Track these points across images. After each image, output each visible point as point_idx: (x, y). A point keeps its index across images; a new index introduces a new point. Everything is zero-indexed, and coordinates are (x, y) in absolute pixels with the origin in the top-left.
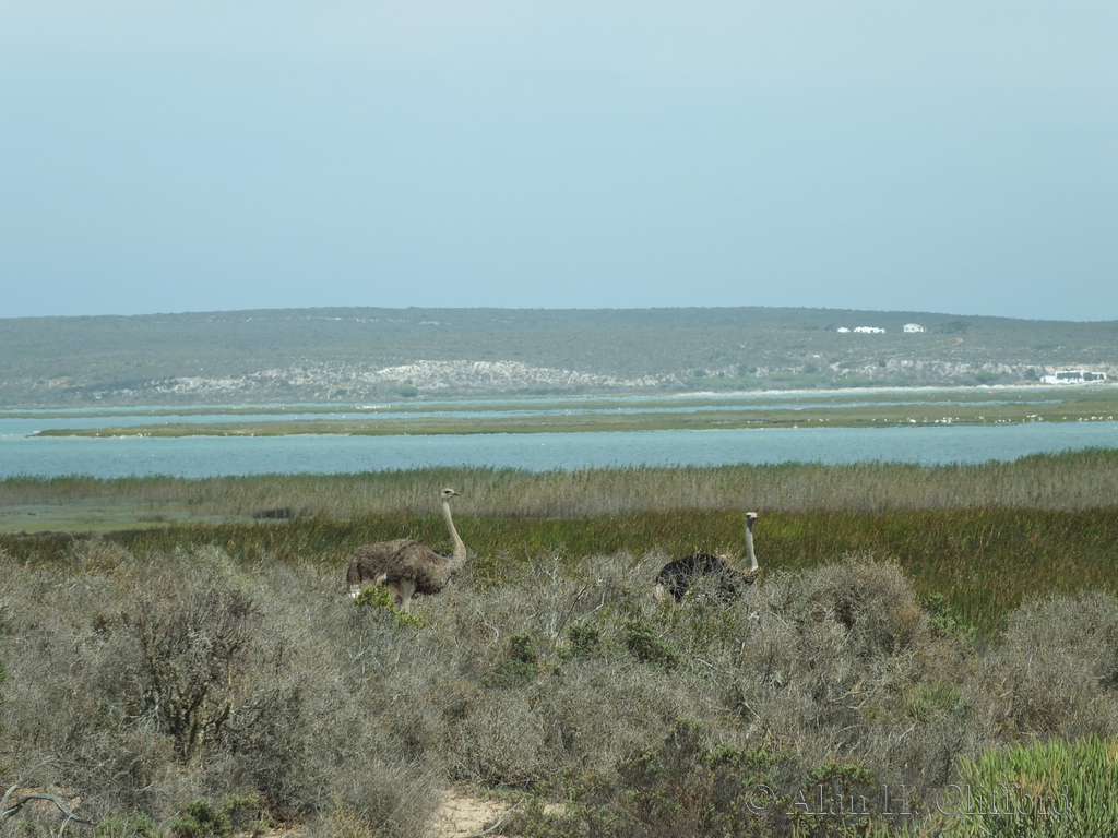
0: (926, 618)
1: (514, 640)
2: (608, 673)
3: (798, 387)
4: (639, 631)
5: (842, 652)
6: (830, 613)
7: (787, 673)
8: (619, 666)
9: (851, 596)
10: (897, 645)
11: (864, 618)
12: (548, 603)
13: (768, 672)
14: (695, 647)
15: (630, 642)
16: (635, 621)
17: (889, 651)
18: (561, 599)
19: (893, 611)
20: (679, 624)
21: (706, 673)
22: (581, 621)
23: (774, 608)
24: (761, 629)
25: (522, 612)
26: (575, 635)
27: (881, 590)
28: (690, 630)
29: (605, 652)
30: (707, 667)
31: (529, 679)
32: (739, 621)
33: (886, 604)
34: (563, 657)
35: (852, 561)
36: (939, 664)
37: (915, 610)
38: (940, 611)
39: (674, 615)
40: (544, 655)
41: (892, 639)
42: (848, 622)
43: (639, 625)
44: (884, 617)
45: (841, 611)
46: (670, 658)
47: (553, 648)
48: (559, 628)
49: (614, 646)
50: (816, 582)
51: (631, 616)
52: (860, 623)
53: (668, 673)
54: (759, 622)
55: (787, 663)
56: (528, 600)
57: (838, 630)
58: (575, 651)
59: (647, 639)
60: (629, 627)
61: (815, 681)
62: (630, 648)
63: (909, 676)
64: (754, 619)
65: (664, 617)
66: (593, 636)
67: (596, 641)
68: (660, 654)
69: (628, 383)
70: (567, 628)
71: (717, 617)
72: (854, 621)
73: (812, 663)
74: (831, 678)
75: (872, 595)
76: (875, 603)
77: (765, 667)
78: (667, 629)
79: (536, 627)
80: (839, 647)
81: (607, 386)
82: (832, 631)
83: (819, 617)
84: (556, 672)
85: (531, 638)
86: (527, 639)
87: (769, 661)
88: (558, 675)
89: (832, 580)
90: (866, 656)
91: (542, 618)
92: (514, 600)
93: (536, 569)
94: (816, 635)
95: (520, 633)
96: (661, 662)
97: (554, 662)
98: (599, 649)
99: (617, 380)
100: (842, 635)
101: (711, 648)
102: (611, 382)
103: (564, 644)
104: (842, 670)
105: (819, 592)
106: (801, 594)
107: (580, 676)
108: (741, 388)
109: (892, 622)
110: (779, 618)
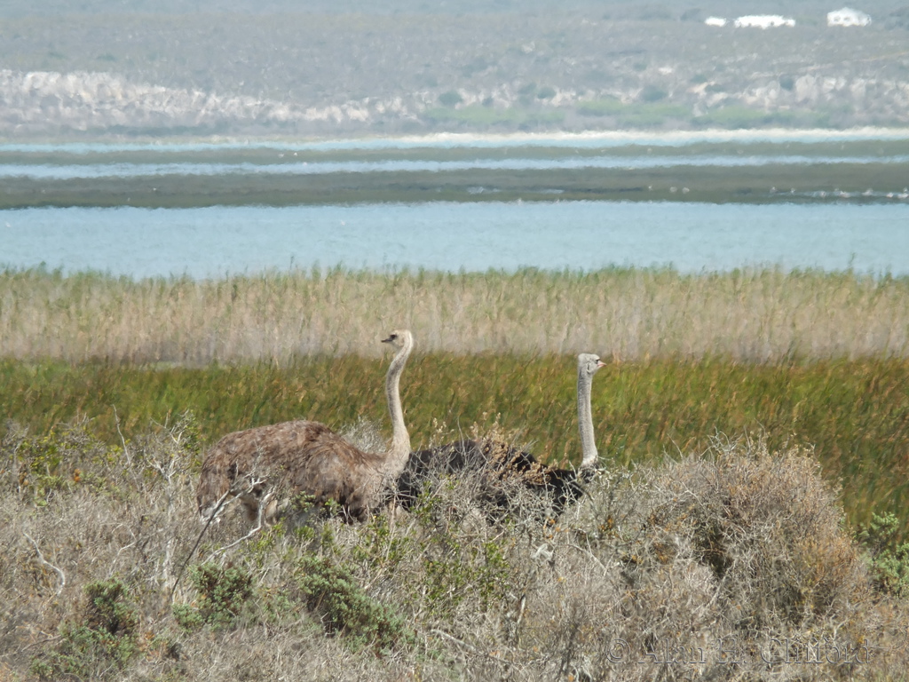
0: (865, 559)
1: (95, 592)
2: (269, 654)
3: (627, 126)
4: (326, 576)
5: (707, 621)
6: (684, 546)
7: (602, 657)
8: (290, 641)
9: (724, 515)
10: (808, 608)
11: (749, 557)
12: (158, 522)
13: (569, 656)
14: (431, 607)
15: (310, 597)
16: (319, 558)
17: (796, 619)
18: (183, 515)
19: (801, 544)
20: (400, 565)
21: (452, 656)
22: (218, 558)
23: (581, 536)
24: (556, 576)
25: (109, 539)
26: (209, 582)
27: (778, 504)
28: (421, 575)
29: (264, 615)
30: (454, 645)
31: (120, 665)
32: (514, 560)
33: (787, 533)
34: (186, 625)
35: (728, 451)
36: (887, 643)
37: (843, 544)
38: (892, 549)
39: (393, 548)
40: (150, 619)
41: (800, 597)
42: (719, 564)
43: (327, 564)
44: (784, 556)
45: (706, 544)
46: (383, 628)
47: (167, 607)
48: (179, 569)
49: (280, 604)
50: (660, 489)
51: (312, 549)
52: (740, 565)
53: (379, 656)
54: (552, 563)
55: (603, 639)
56: (122, 517)
57: (699, 577)
58: (207, 614)
59: (343, 591)
60: (310, 569)
61: (656, 672)
62: (310, 608)
63: (832, 666)
64: (542, 556)
65: (375, 551)
66: (241, 584)
67: (247, 595)
68: (364, 620)
69: (313, 114)
70: (192, 569)
71: (474, 551)
72: (730, 561)
73: (650, 640)
74: (686, 668)
75: (763, 514)
76: (767, 529)
77: (563, 645)
78: (380, 573)
79: (136, 569)
80: (702, 611)
81: (275, 119)
82: (688, 579)
83: (663, 551)
84: (173, 652)
85: (126, 588)
86: (117, 592)
87: (571, 635)
88: (176, 656)
89: (690, 485)
90: (749, 627)
91: (147, 550)
92: (94, 517)
93: (136, 459)
94: (657, 585)
95: (107, 578)
96: (368, 635)
97: (168, 633)
98: (252, 610)
99: (293, 109)
100: (707, 588)
101: (462, 608)
102: (282, 112)
103: (187, 599)
105: (665, 508)
106: (631, 512)
107: (217, 660)
108: (524, 128)
109: (798, 564)
110: (590, 555)
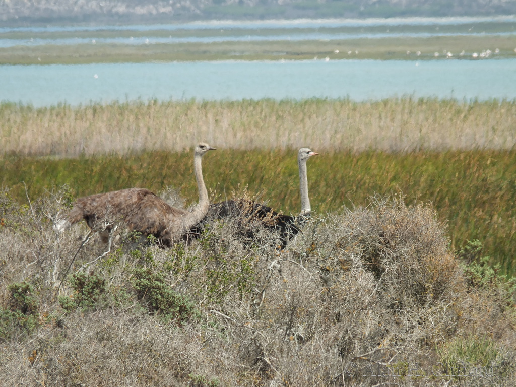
0: (462, 267)
1: (14, 290)
2: (115, 325)
3: (324, 16)
4: (149, 279)
5: (370, 304)
6: (358, 261)
7: (310, 326)
8: (126, 318)
9: (380, 243)
10: (430, 296)
11: (395, 267)
12: (50, 249)
13: (290, 325)
14: (210, 297)
15: (139, 292)
16: (145, 269)
17: (422, 303)
18: (65, 245)
19: (426, 259)
20: (192, 273)
21: (222, 325)
22: (85, 269)
23: (296, 255)
24: (282, 278)
25: (22, 259)
26: (80, 284)
27: (413, 236)
28: (204, 278)
29: (112, 302)
30: (223, 319)
31: (29, 332)
32: (257, 270)
33: (417, 252)
34: (67, 308)
35: (382, 204)
36: (476, 316)
37: (449, 258)
38: (478, 260)
39: (187, 263)
40: (45, 305)
41: (424, 289)
42: (377, 271)
43: (149, 273)
44: (416, 266)
45: (370, 259)
46: (183, 309)
47: (56, 298)
48: (62, 276)
49: (122, 296)
50: (342, 227)
51: (140, 263)
52: (390, 271)
53: (180, 326)
54: (280, 271)
55: (310, 315)
56: (29, 246)
57: (366, 279)
58: (79, 302)
59: (158, 288)
60: (138, 275)
61: (341, 335)
62: (139, 298)
63: (444, 330)
64: (274, 267)
65: (176, 264)
66: (99, 284)
67: (102, 291)
68: (171, 305)
69: (140, 10)
70: (70, 276)
71: (235, 264)
72: (384, 270)
73: (338, 316)
74: (359, 331)
75: (403, 242)
76: (405, 250)
77: (287, 319)
78: (180, 277)
79: (38, 276)
80: (368, 299)
81: (117, 13)
82: (359, 280)
83: (345, 264)
84: (59, 324)
85: (32, 287)
86: (27, 289)
87: (292, 313)
88: (62, 327)
89: (360, 225)
90: (396, 307)
91: (43, 265)
92: (13, 246)
93: (37, 212)
94: (342, 284)
95: (20, 282)
96: (174, 314)
97: (56, 313)
98: (105, 300)
99: (128, 6)
100: (370, 286)
101: (227, 298)
102: (122, 9)
103: (67, 293)
104: (370, 324)
105: (346, 238)
106: (326, 240)
107: (85, 329)
108: (262, 17)
109: (424, 270)
110: (302, 266)
